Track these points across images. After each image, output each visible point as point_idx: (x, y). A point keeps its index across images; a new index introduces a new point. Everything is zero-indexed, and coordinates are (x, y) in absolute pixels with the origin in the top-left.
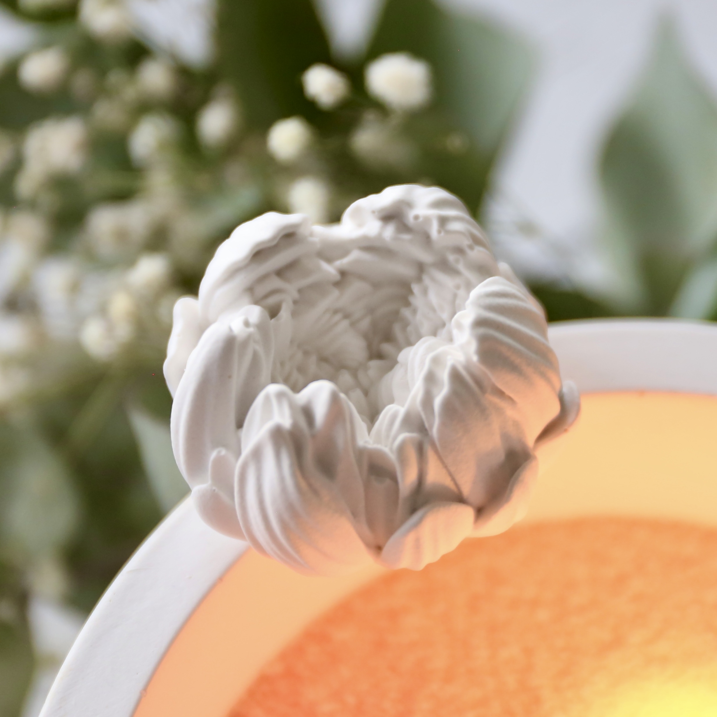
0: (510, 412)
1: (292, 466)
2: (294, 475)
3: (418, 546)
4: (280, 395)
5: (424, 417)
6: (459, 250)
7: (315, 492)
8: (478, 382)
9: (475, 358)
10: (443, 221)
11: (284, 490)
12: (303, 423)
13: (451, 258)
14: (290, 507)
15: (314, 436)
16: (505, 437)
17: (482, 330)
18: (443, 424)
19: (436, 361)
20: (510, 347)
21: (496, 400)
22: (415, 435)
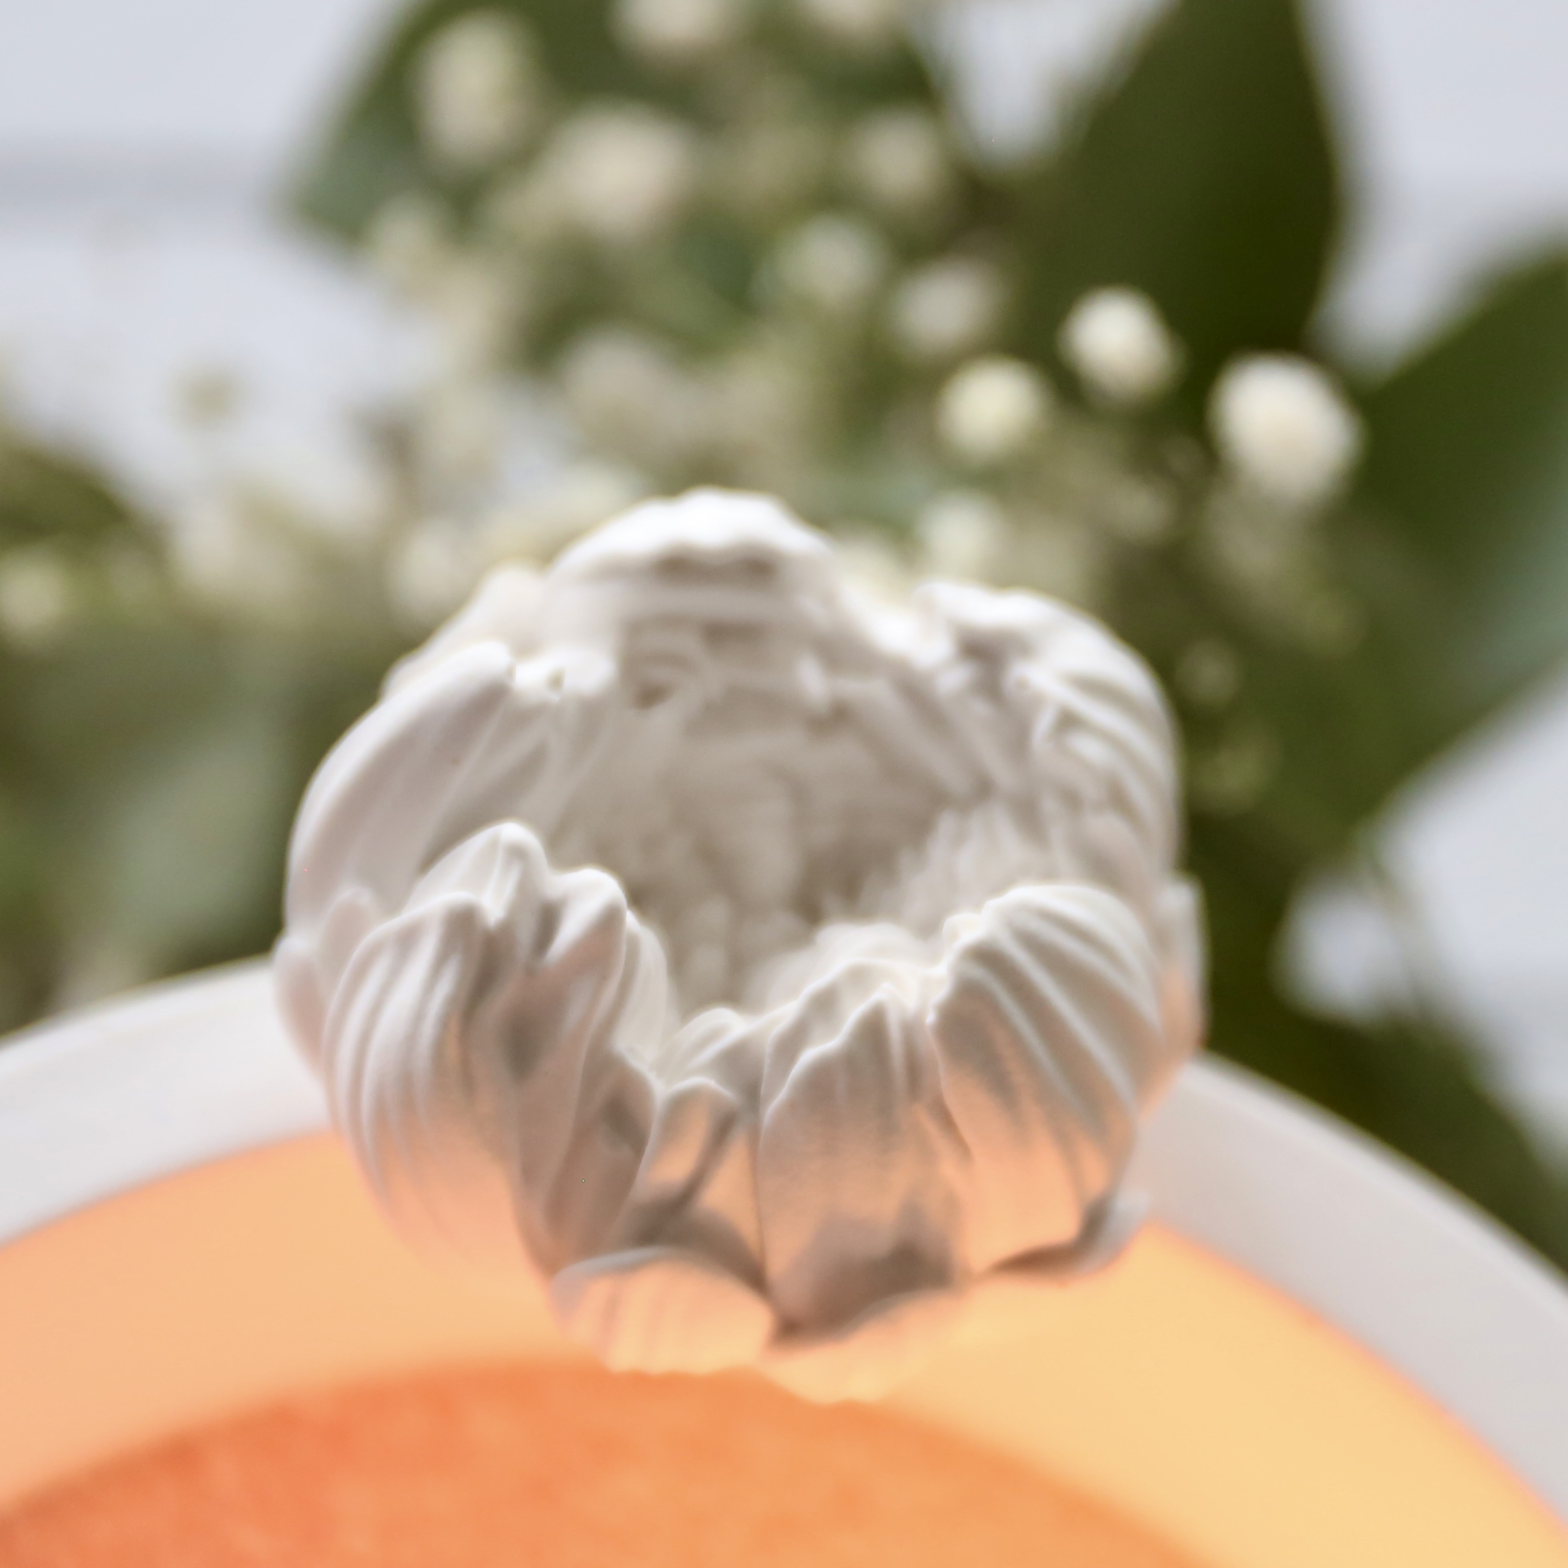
0: (948, 1168)
1: (452, 1001)
2: (444, 1023)
3: (611, 1312)
4: (517, 853)
5: (766, 1069)
6: (1072, 800)
7: (468, 1082)
8: (915, 1069)
9: (931, 1018)
10: (1068, 722)
11: (411, 1038)
12: (525, 935)
13: (1050, 805)
14: (406, 1079)
15: (530, 972)
16: (912, 1212)
17: (978, 973)
18: (792, 1106)
19: (859, 977)
20: (1016, 1039)
21: (931, 1127)
22: (728, 1094)
